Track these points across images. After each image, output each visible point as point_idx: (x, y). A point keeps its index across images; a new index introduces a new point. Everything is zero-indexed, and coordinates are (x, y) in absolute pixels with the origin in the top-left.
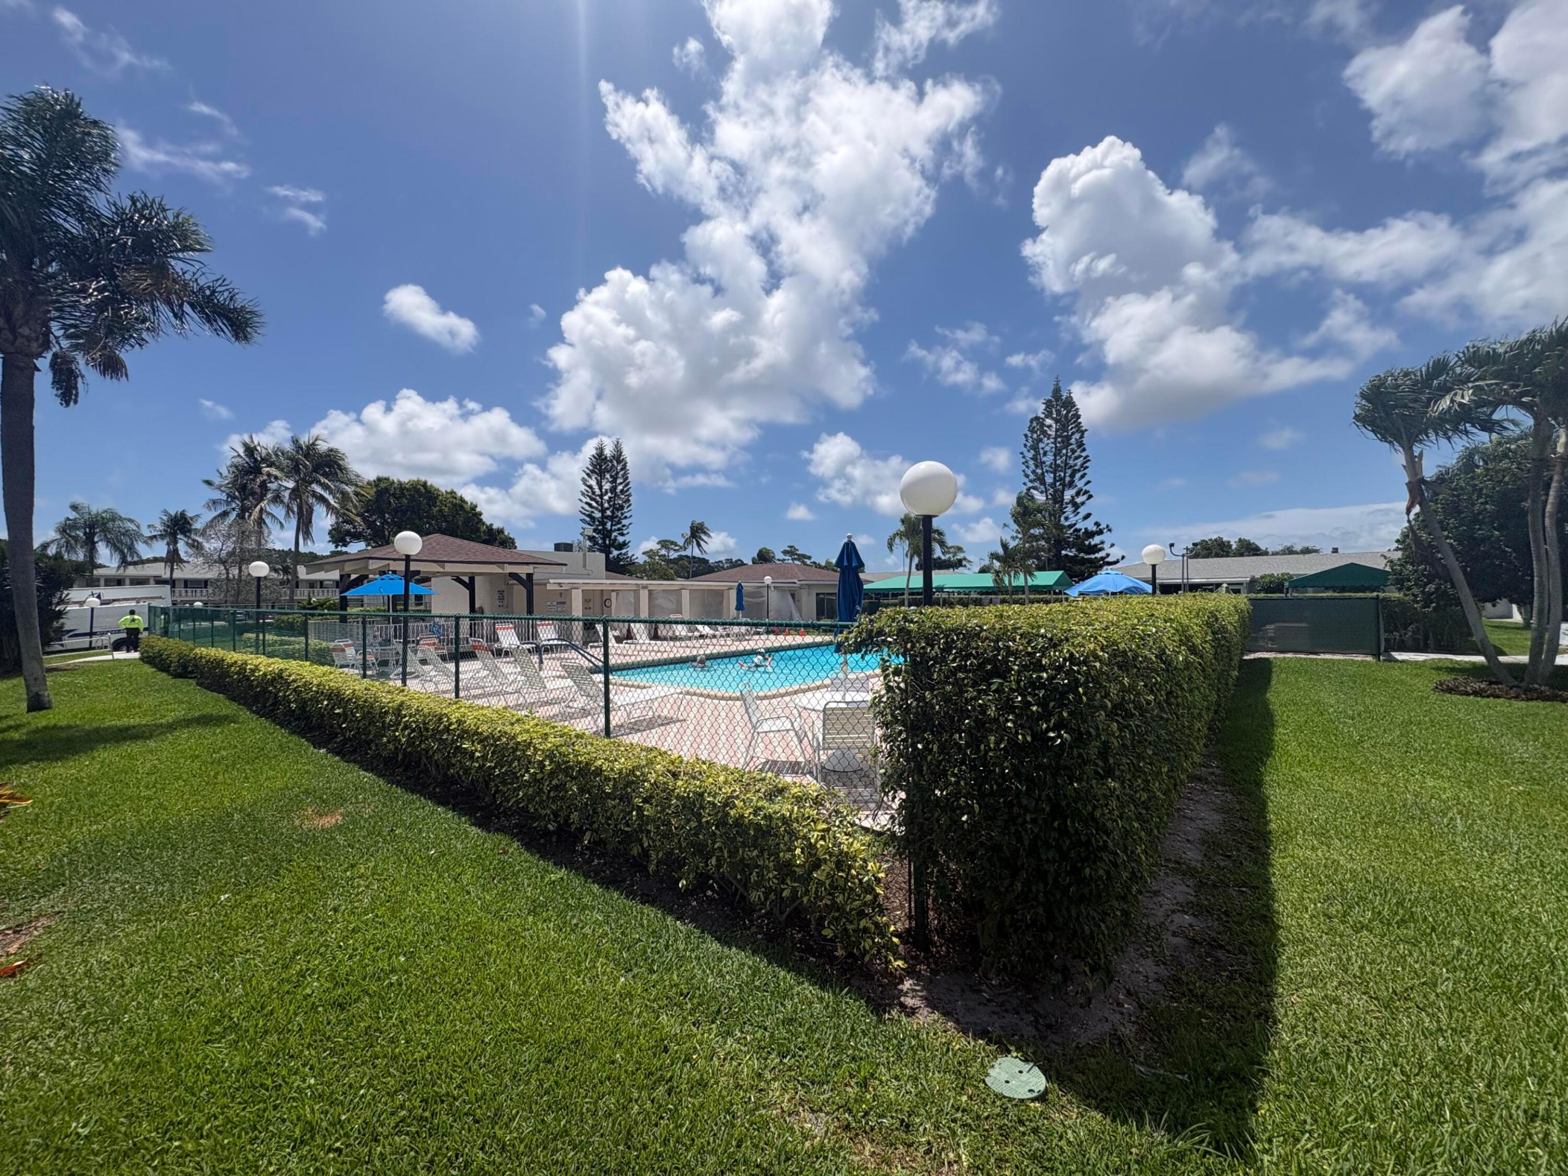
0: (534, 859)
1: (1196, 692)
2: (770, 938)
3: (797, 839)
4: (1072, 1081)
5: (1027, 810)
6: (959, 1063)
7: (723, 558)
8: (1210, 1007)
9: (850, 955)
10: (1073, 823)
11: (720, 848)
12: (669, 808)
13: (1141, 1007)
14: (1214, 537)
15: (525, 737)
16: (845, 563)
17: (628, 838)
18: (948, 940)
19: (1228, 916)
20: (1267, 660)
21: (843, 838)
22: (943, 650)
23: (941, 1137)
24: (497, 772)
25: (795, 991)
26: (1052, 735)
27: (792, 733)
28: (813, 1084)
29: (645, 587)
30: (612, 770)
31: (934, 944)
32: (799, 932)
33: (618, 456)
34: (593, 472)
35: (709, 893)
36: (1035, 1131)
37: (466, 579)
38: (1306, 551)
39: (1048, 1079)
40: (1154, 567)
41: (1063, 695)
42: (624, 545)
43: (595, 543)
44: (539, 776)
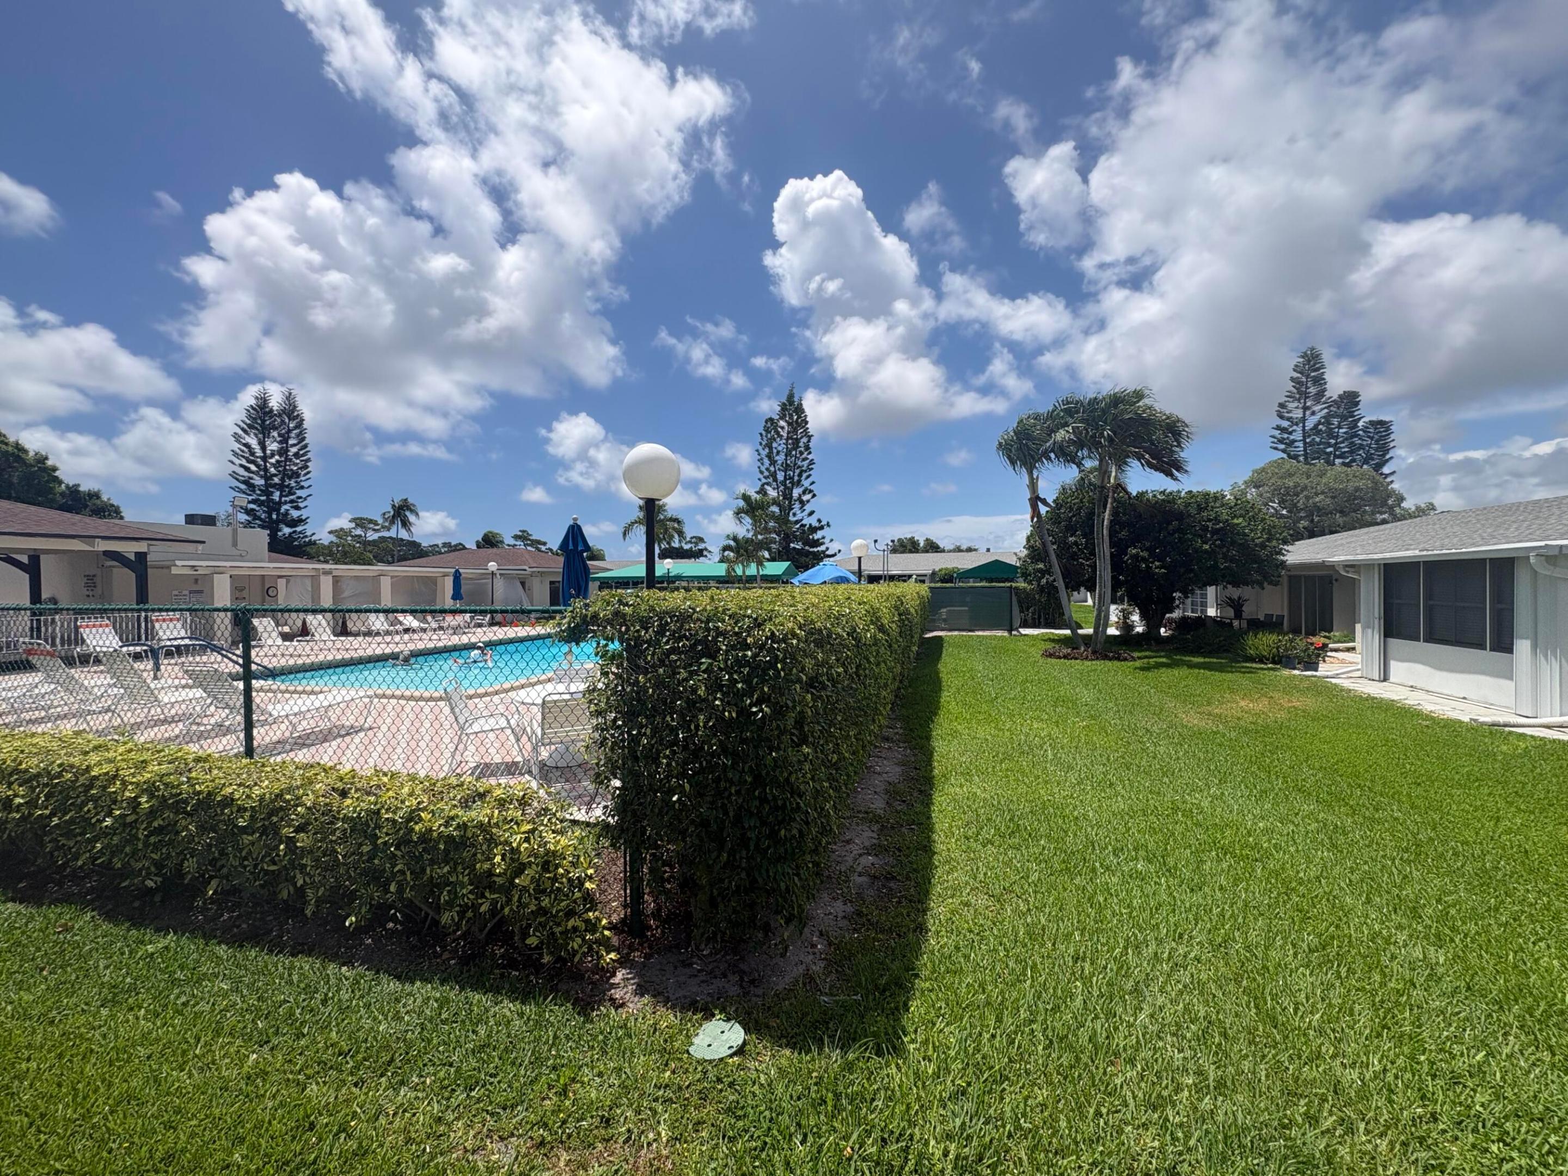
0: (120, 931)
1: (883, 665)
2: (465, 961)
3: (496, 846)
4: (768, 1027)
5: (732, 783)
6: (666, 1041)
7: (440, 542)
8: (882, 932)
9: (559, 959)
10: (771, 790)
11: (402, 872)
12: (333, 833)
13: (830, 944)
14: (909, 536)
15: (106, 768)
16: (571, 547)
17: (273, 879)
18: (665, 922)
19: (900, 851)
20: (940, 637)
21: (550, 837)
22: (657, 633)
23: (641, 1120)
24: (55, 821)
25: (491, 1013)
26: (754, 709)
27: (509, 732)
28: (504, 1109)
29: (327, 573)
30: (248, 797)
31: (649, 928)
32: (501, 947)
33: (290, 411)
34: (250, 426)
35: (391, 925)
36: (731, 1085)
37: (24, 559)
38: (969, 550)
39: (747, 1030)
40: (860, 558)
41: (765, 672)
42: (300, 521)
43: (256, 517)
44: (129, 819)
